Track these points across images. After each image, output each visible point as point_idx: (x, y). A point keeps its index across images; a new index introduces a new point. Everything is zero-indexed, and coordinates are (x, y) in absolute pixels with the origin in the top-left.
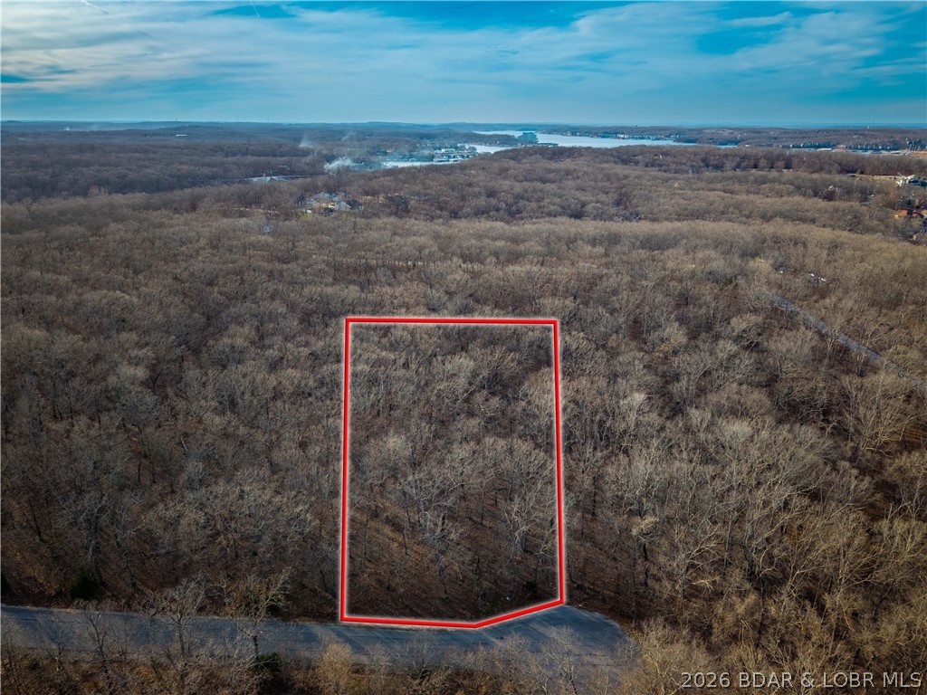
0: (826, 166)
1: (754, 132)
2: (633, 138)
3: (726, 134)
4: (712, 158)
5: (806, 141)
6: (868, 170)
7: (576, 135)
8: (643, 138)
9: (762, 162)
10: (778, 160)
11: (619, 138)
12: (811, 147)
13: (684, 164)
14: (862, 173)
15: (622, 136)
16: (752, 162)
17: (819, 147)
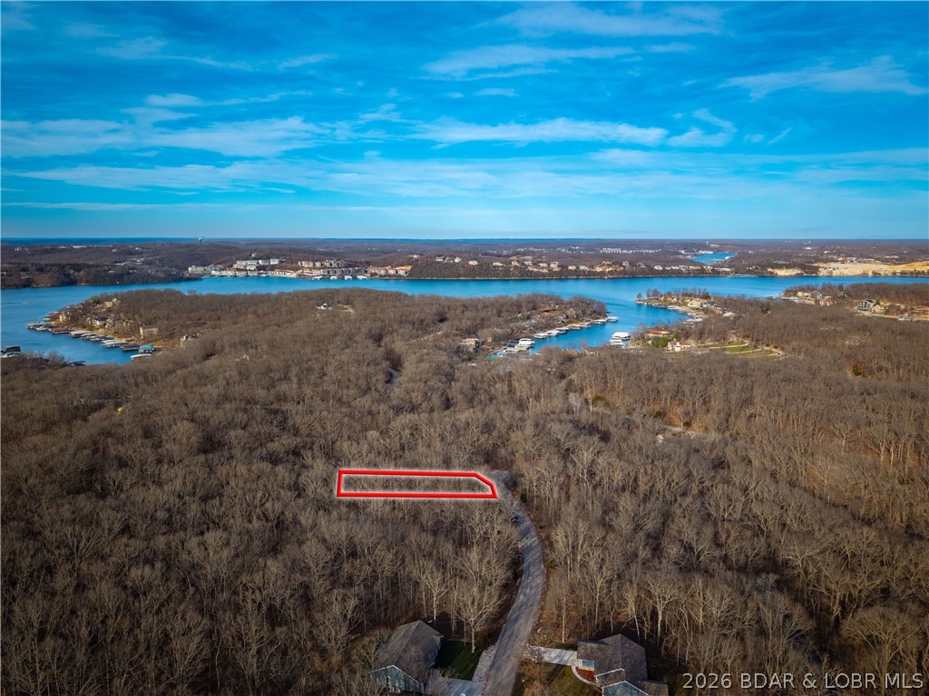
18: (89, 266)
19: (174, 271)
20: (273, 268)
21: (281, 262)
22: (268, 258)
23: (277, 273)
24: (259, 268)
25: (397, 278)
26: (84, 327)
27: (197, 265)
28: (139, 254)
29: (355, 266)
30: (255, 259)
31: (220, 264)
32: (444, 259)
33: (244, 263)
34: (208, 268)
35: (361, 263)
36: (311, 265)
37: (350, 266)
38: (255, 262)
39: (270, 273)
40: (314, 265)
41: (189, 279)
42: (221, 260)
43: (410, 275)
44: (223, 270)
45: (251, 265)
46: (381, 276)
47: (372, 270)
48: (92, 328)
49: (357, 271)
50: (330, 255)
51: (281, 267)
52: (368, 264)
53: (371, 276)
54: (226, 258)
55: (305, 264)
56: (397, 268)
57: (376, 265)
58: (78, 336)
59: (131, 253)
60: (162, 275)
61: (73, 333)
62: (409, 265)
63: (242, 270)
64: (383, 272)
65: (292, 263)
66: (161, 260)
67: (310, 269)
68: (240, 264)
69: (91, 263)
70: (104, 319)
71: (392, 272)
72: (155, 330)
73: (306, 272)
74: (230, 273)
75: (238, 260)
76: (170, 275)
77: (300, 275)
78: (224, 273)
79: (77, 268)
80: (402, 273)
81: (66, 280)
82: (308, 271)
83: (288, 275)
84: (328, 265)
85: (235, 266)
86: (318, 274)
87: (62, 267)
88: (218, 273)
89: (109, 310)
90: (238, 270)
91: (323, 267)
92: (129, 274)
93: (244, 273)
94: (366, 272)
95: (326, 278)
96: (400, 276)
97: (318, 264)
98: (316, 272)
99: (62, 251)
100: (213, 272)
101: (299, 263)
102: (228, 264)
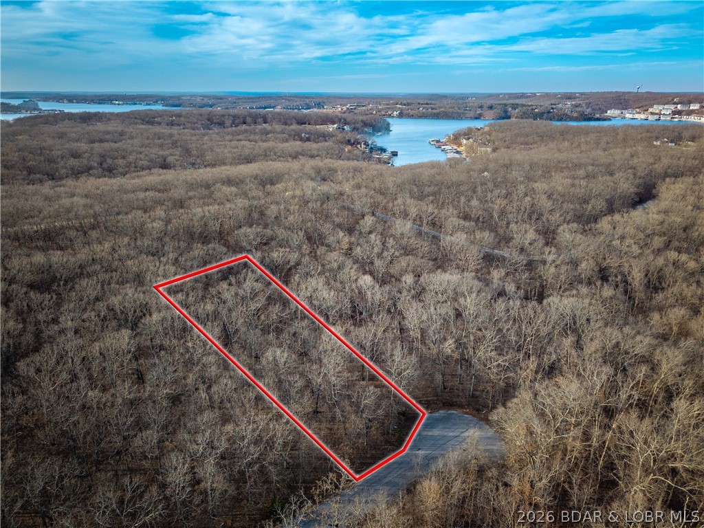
0: (289, 121)
1: (218, 99)
2: (127, 104)
3: (199, 99)
4: (214, 118)
5: (256, 104)
6: (312, 122)
7: (73, 102)
8: (136, 104)
9: (249, 120)
10: (258, 118)
11: (115, 104)
12: (260, 108)
13: (196, 123)
14: (309, 124)
15: (117, 102)
16: (242, 120)
17: (265, 108)
18: (523, 106)
20: (690, 113)
21: (702, 107)
22: (690, 103)
23: (692, 118)
24: (676, 112)
27: (617, 109)
30: (674, 103)
31: (638, 108)
33: (661, 107)
34: (625, 112)
38: (673, 107)
39: (684, 118)
41: (603, 119)
42: (640, 105)
44: (639, 113)
45: (668, 109)
51: (699, 113)
54: (647, 103)
63: (657, 114)
68: (657, 108)
74: (643, 116)
75: (657, 104)
78: (637, 116)
79: (515, 107)
81: (503, 115)
85: (651, 110)
87: (505, 106)
88: (631, 116)
90: (652, 113)
92: (549, 112)
93: (656, 117)
99: (528, 97)
100: (628, 115)
102: (645, 108)
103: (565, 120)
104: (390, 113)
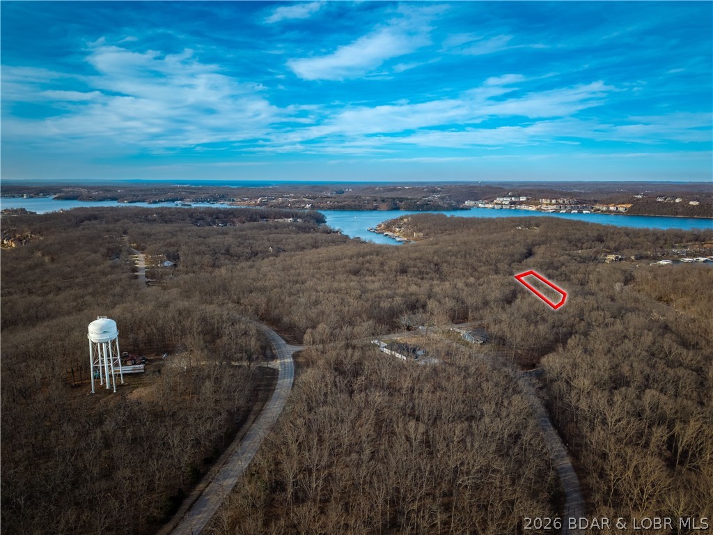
18: (407, 199)
19: (454, 203)
20: (521, 203)
21: (528, 199)
22: (519, 196)
23: (523, 207)
24: (512, 203)
25: (617, 213)
26: (391, 231)
27: (471, 200)
28: (438, 192)
29: (584, 203)
30: (510, 196)
31: (486, 199)
32: (665, 199)
33: (501, 199)
34: (477, 202)
35: (590, 201)
36: (548, 201)
37: (580, 203)
38: (509, 199)
39: (518, 207)
40: (551, 201)
41: (462, 209)
42: (487, 197)
43: (628, 212)
44: (487, 203)
45: (506, 201)
46: (602, 211)
47: (597, 207)
48: (394, 232)
49: (584, 207)
50: (565, 195)
51: (527, 203)
52: (596, 202)
53: (595, 211)
54: (491, 196)
55: (544, 201)
56: (619, 206)
57: (602, 203)
58: (387, 235)
59: (434, 191)
60: (446, 206)
61: (385, 233)
62: (630, 203)
63: (499, 204)
64: (605, 209)
65: (535, 200)
66: (450, 197)
67: (547, 204)
68: (498, 200)
69: (409, 197)
70: (400, 227)
71: (612, 208)
72: (421, 234)
73: (543, 207)
74: (491, 206)
75: (498, 197)
76: (451, 206)
77: (538, 209)
78: (487, 206)
79: (401, 200)
80: (621, 209)
81: (394, 207)
82: (545, 206)
83: (530, 208)
84: (561, 202)
85: (495, 201)
86: (551, 208)
87: (394, 199)
88: (483, 206)
89: (405, 223)
90: (496, 204)
91: (557, 203)
92: (427, 204)
93: (500, 206)
94: (592, 208)
95: (556, 211)
96: (620, 212)
97: (554, 201)
98: (550, 207)
99: (399, 190)
100: (480, 205)
101: (540, 200)
102: (491, 200)
103: (440, 210)
104: (303, 205)
